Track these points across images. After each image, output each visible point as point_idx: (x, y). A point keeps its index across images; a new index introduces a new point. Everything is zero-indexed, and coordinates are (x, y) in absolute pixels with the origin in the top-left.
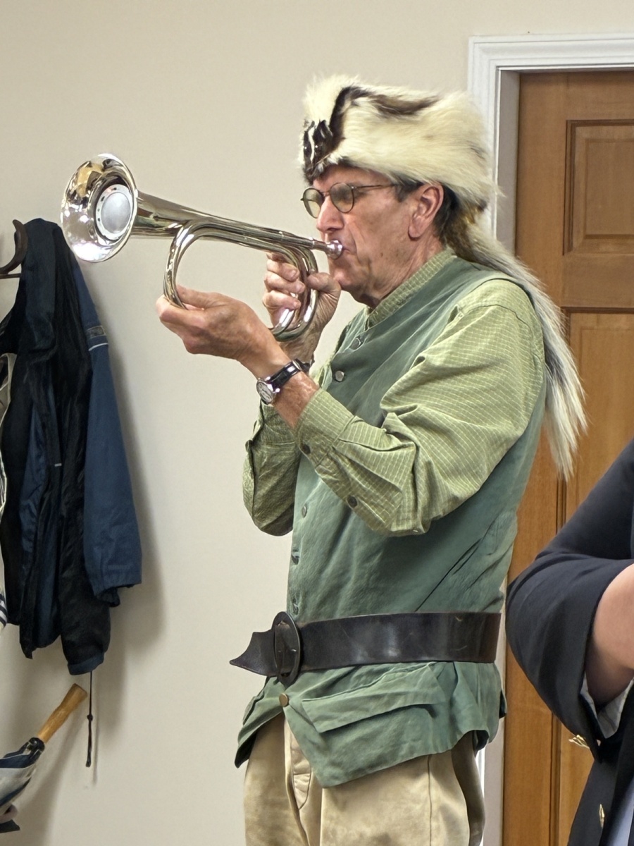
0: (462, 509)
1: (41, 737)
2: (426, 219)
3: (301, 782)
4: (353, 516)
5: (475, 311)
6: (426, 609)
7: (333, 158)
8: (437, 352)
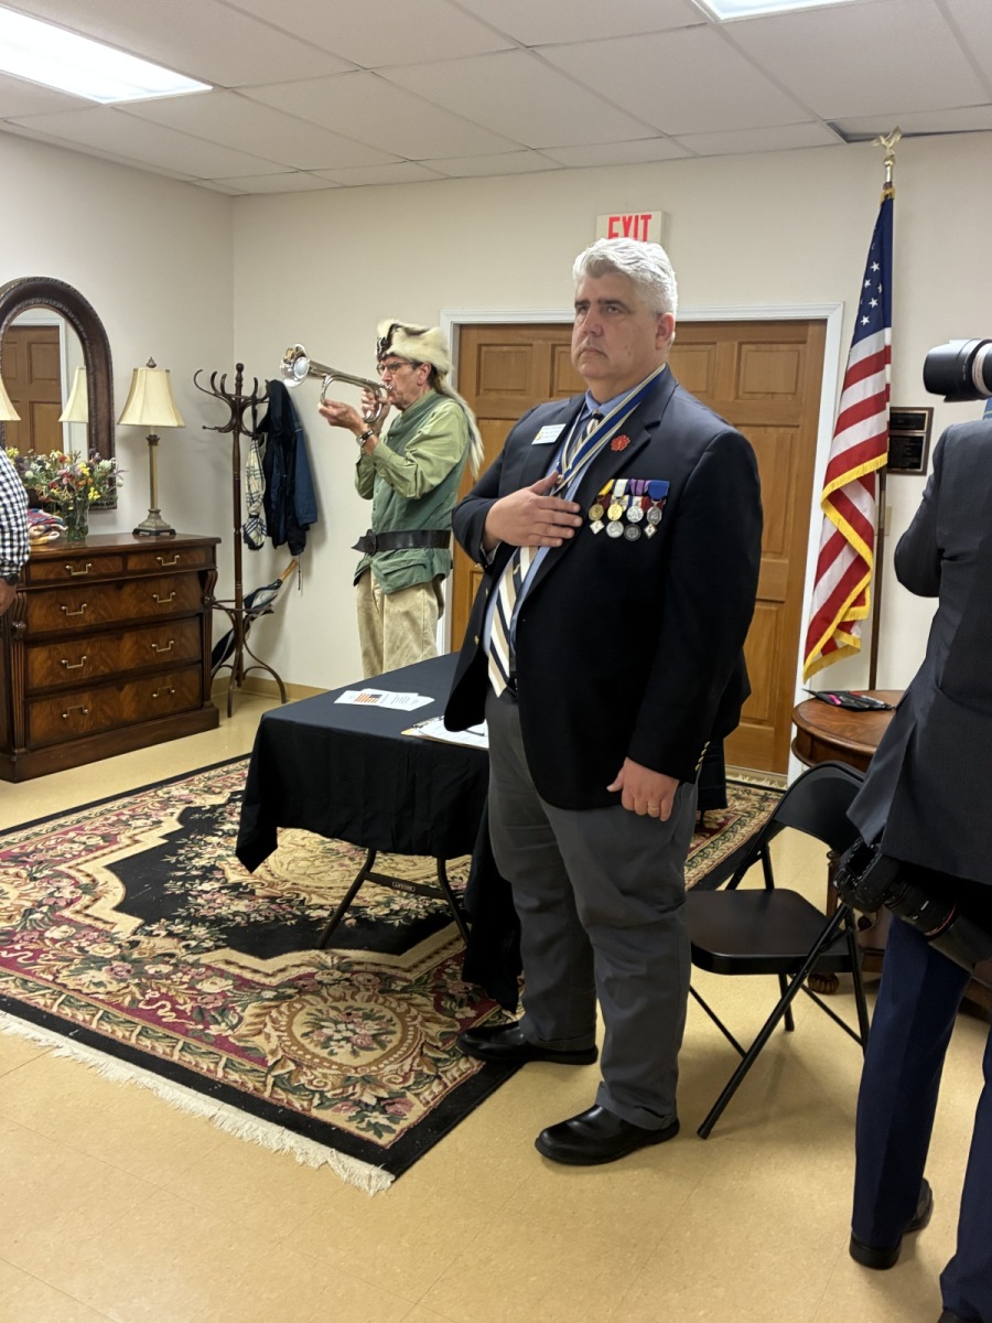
0: (435, 489)
1: (282, 578)
2: (424, 377)
3: (377, 592)
4: (395, 494)
5: (441, 414)
6: (423, 528)
7: (388, 352)
8: (426, 429)
